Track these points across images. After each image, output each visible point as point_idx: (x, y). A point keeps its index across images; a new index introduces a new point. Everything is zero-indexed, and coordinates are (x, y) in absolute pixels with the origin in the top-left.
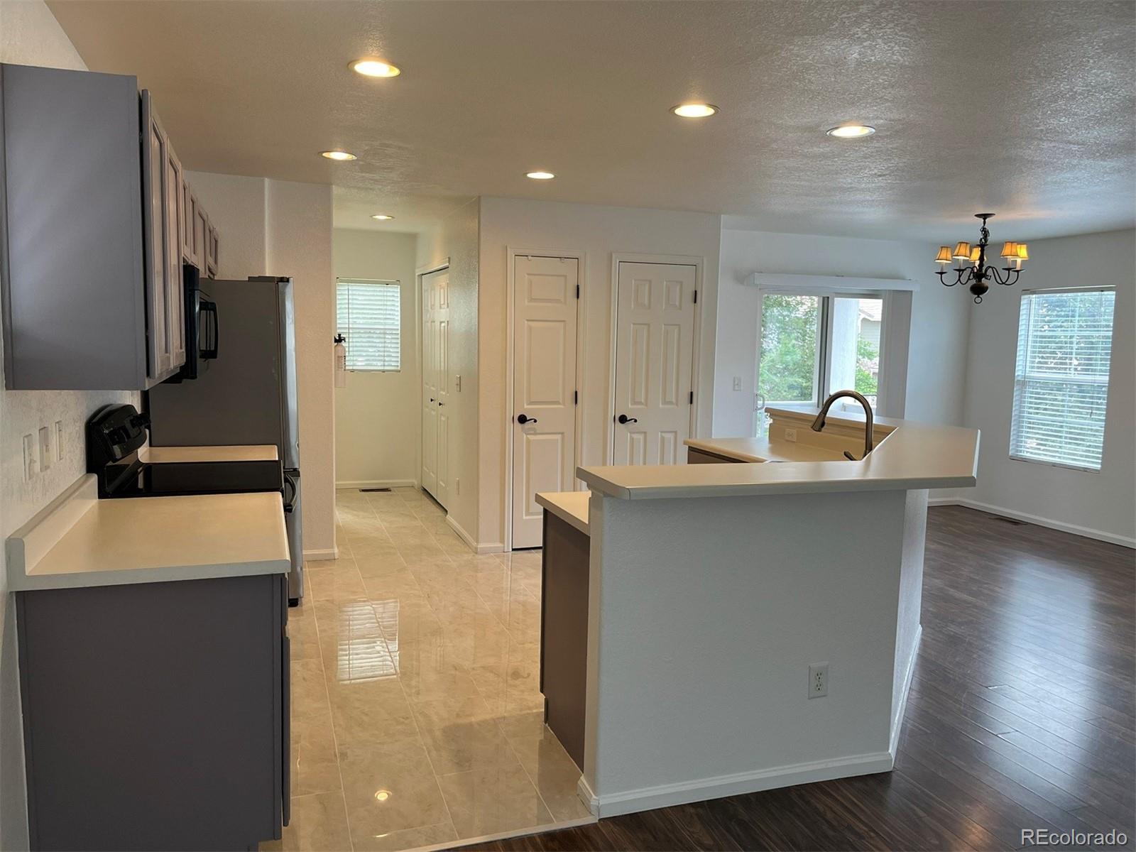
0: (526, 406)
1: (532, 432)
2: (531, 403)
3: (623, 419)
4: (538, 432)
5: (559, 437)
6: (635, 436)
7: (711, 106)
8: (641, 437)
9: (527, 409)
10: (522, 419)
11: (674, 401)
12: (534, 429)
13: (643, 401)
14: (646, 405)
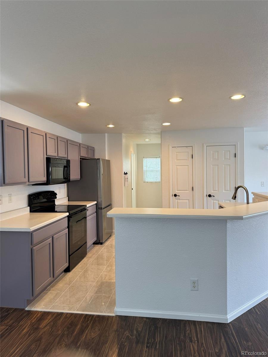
0: (176, 191)
1: (178, 199)
2: (178, 190)
3: (210, 196)
4: (181, 199)
5: (187, 201)
6: (214, 201)
7: (180, 98)
8: (217, 202)
9: (177, 192)
10: (175, 195)
11: (229, 189)
12: (179, 198)
13: (217, 190)
14: (218, 191)
